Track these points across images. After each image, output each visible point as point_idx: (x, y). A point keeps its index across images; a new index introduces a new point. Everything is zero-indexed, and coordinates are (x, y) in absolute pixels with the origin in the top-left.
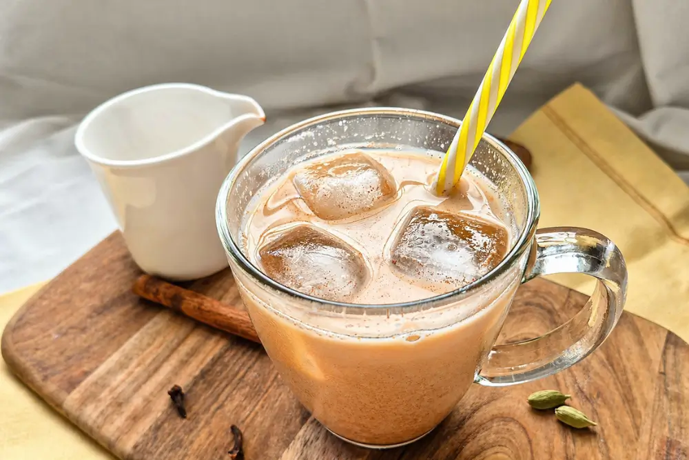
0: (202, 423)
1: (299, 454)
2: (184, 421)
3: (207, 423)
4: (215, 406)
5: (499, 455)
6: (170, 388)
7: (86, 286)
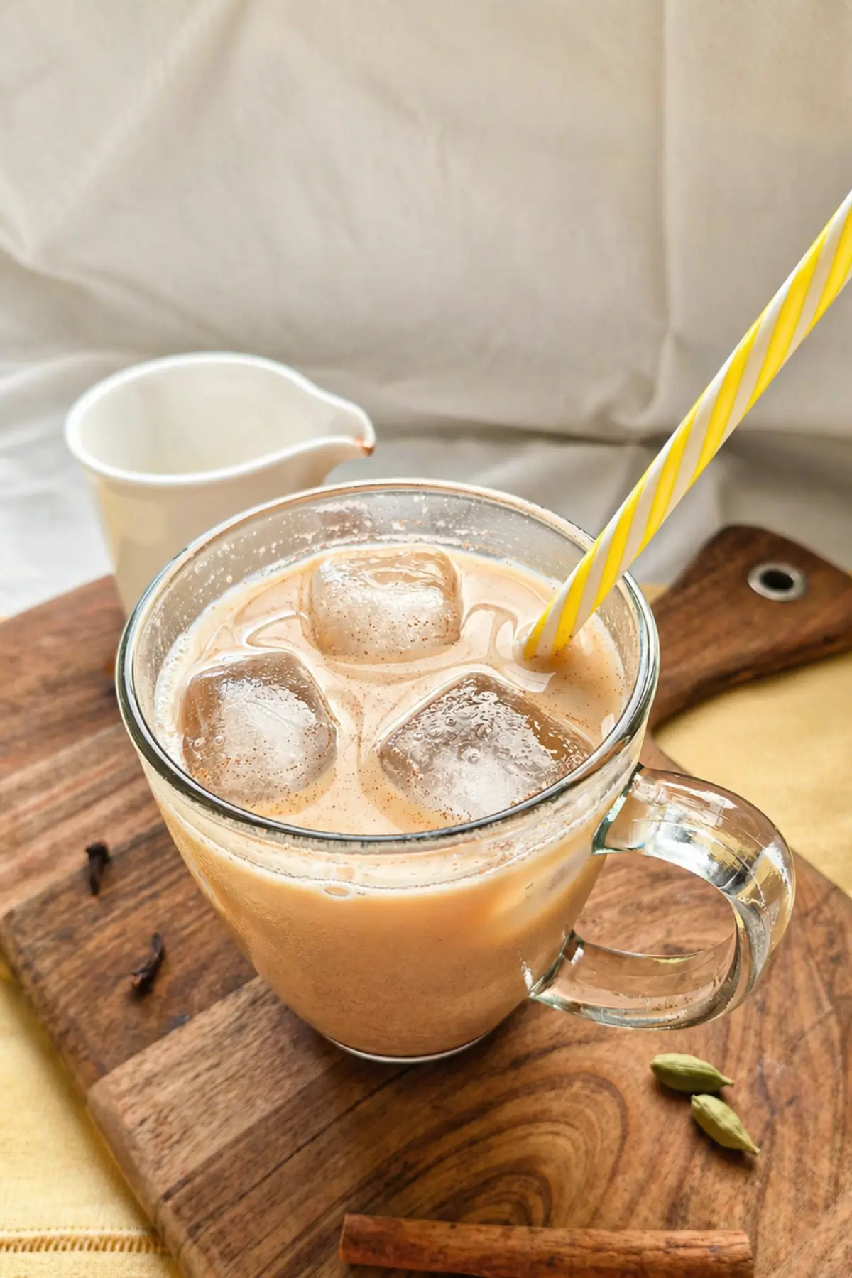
0: (116, 913)
1: (237, 1014)
2: (93, 901)
3: (125, 915)
4: (146, 893)
5: (560, 1141)
6: (92, 841)
7: (48, 642)
